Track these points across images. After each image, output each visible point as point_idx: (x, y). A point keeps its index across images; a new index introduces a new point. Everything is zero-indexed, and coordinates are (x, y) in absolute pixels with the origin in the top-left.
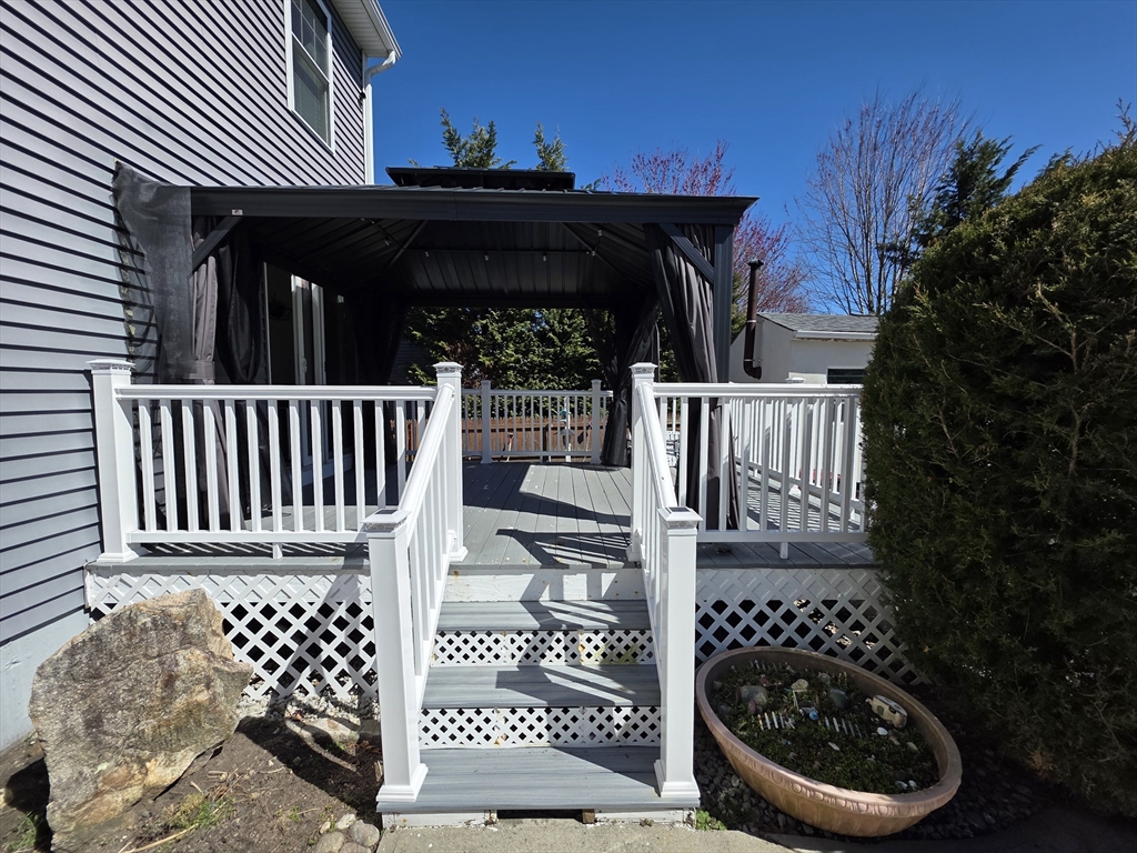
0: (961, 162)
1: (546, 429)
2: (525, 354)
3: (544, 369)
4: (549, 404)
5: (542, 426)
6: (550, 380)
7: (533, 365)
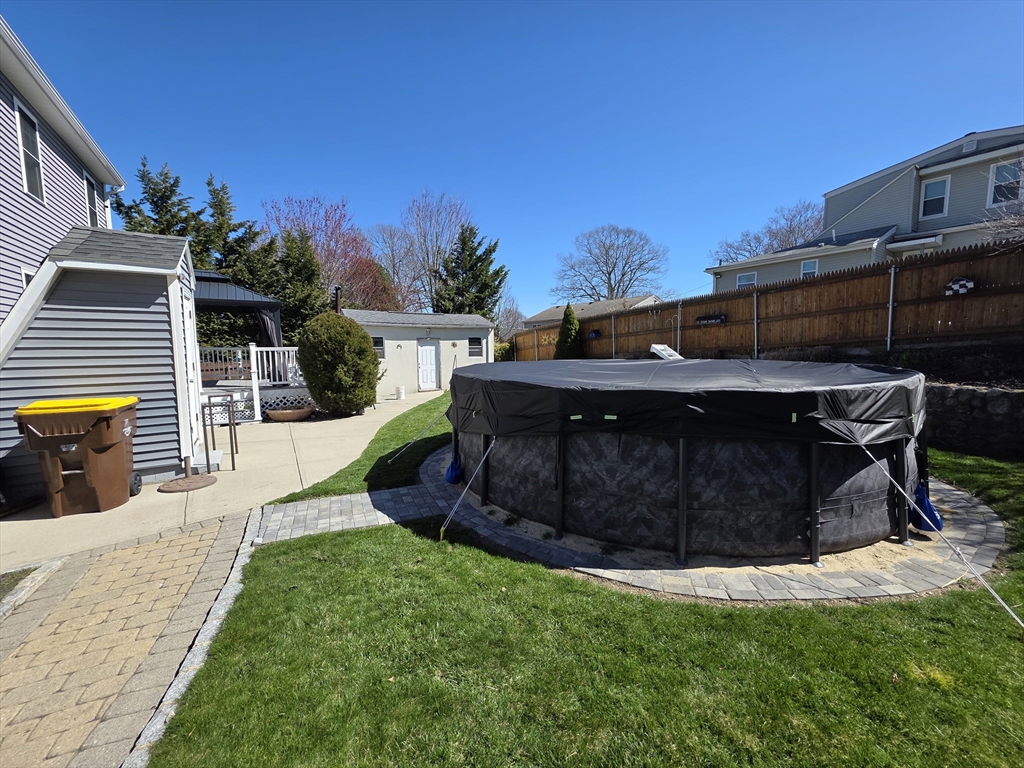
0: (462, 233)
1: (226, 369)
2: (208, 324)
3: (221, 333)
4: (227, 354)
5: (224, 368)
6: (227, 340)
7: (214, 331)
